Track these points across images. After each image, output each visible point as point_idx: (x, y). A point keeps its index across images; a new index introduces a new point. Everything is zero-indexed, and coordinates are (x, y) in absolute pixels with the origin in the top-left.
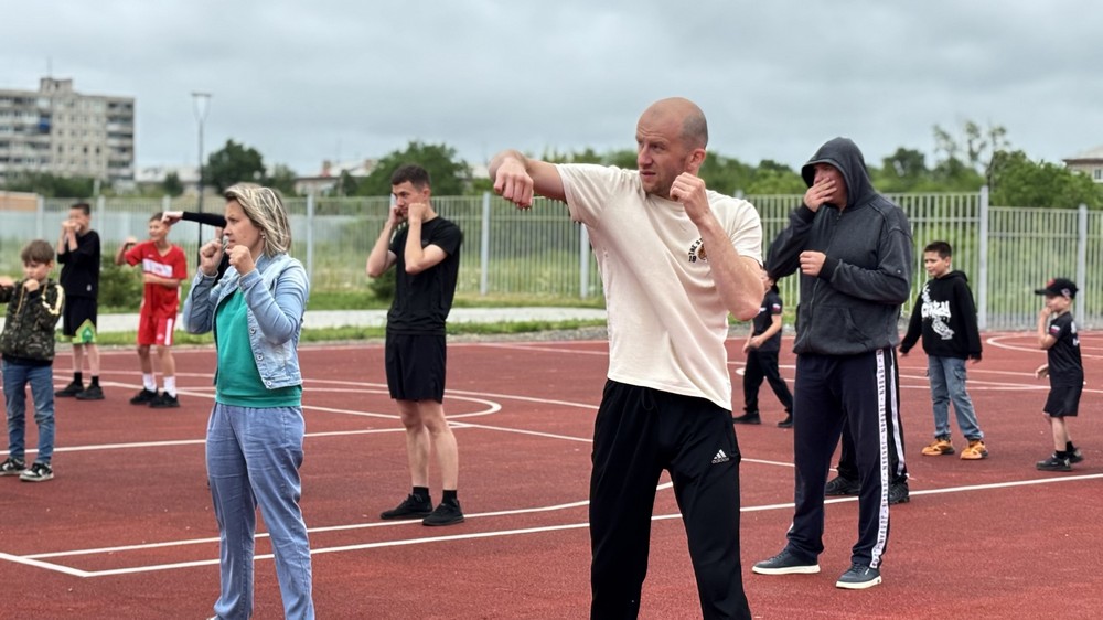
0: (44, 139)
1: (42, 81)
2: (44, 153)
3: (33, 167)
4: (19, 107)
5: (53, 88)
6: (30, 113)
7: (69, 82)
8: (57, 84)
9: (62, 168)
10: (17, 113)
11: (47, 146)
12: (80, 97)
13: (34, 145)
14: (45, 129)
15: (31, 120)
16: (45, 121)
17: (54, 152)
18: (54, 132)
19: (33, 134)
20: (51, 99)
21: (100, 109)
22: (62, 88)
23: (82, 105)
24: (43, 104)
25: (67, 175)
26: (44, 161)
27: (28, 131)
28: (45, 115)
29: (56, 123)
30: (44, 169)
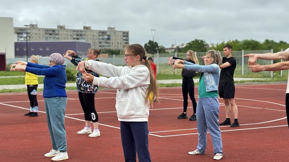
0: (109, 41)
1: (108, 28)
2: (109, 44)
3: (106, 48)
4: (103, 34)
5: (111, 30)
6: (106, 35)
7: (114, 28)
8: (111, 28)
9: (113, 48)
10: (103, 36)
11: (109, 43)
12: (116, 31)
13: (107, 43)
14: (109, 39)
15: (106, 37)
16: (109, 37)
17: (111, 44)
18: (111, 40)
19: (106, 40)
20: (110, 32)
21: (121, 34)
22: (113, 29)
23: (117, 33)
24: (108, 33)
25: (114, 49)
26: (109, 46)
27: (105, 39)
28: (109, 36)
29: (111, 38)
30: (109, 48)
